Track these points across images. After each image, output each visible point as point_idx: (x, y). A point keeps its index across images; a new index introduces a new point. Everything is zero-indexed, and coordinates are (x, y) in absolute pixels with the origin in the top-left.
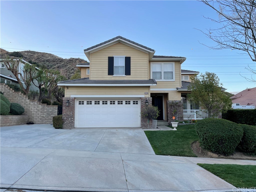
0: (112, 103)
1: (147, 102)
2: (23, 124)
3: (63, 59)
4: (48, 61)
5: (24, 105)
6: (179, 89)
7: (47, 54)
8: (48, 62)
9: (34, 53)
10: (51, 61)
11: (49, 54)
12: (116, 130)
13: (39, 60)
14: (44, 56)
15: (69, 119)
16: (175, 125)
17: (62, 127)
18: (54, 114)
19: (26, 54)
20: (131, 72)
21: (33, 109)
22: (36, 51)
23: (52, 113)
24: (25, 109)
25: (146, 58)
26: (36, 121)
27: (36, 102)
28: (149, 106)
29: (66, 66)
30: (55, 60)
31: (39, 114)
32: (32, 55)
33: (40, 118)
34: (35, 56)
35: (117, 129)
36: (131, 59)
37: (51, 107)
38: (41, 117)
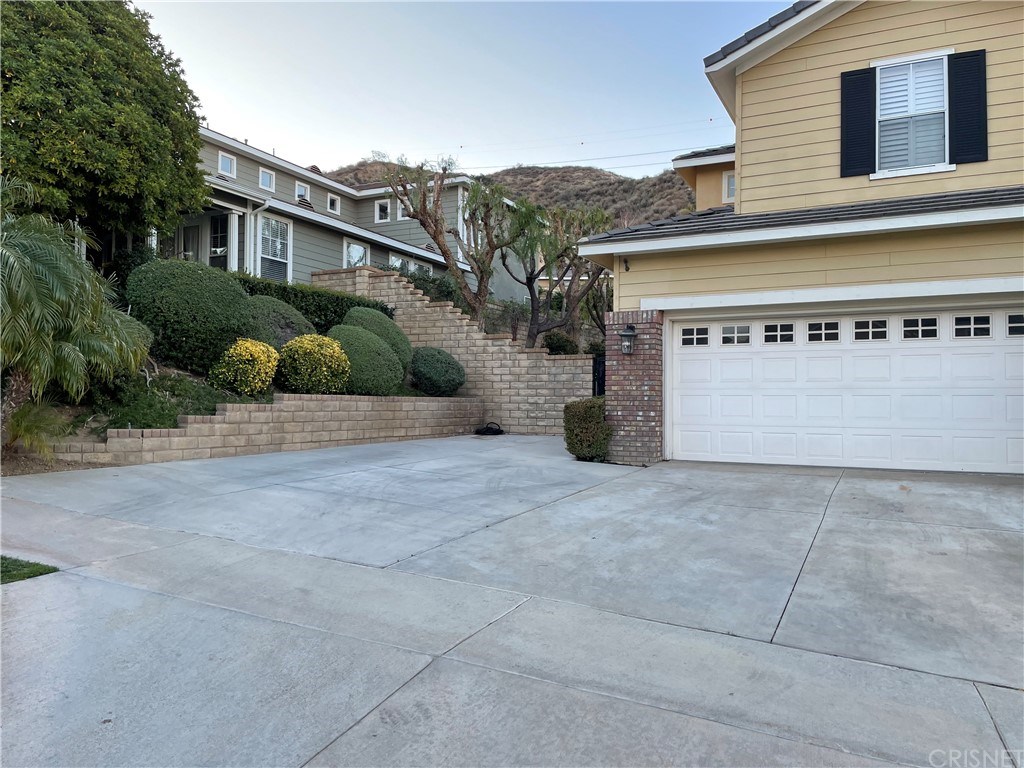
2: (463, 434)
3: (633, 180)
4: (583, 196)
5: (464, 357)
7: (577, 169)
8: (581, 200)
9: (533, 172)
10: (592, 194)
11: (584, 169)
12: (903, 488)
13: (550, 194)
14: (568, 181)
15: (639, 418)
17: (607, 454)
18: (579, 393)
19: (509, 179)
20: (992, 140)
21: (496, 371)
22: (542, 166)
23: (572, 391)
24: (467, 371)
26: (511, 421)
27: (508, 341)
29: (645, 206)
30: (605, 188)
31: (522, 392)
32: (529, 183)
33: (524, 408)
34: (539, 183)
36: (990, 59)
37: (567, 362)
38: (527, 406)
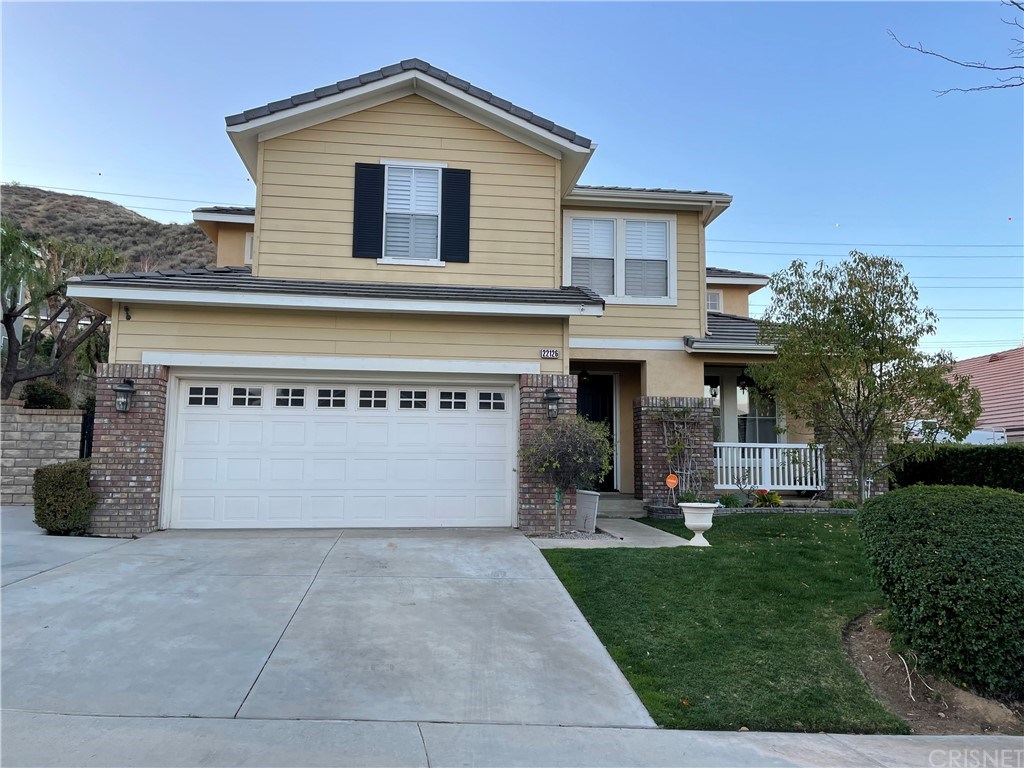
0: (373, 399)
1: (550, 397)
4: (96, 232)
6: (695, 345)
8: (93, 236)
9: (34, 194)
10: (108, 231)
11: (99, 202)
12: (391, 545)
13: (54, 223)
14: (79, 212)
16: (699, 517)
17: (88, 526)
18: (61, 455)
20: (473, 246)
23: (52, 452)
25: (549, 183)
28: (561, 418)
29: (171, 253)
30: (124, 227)
32: (26, 206)
34: (40, 208)
35: (393, 540)
36: (474, 179)
37: (47, 418)
